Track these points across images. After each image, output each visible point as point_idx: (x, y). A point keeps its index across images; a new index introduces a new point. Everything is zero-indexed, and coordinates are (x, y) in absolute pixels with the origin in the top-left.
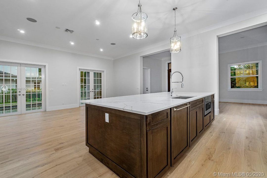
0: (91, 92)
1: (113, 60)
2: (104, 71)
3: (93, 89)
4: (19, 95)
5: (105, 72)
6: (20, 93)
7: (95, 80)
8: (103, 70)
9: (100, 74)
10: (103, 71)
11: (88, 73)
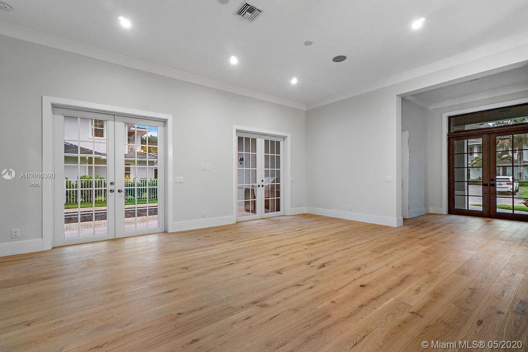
0: (259, 186)
1: (305, 109)
2: (287, 137)
3: (262, 181)
4: (111, 191)
5: (289, 139)
6: (112, 187)
7: (266, 157)
8: (283, 134)
9: (278, 143)
10: (284, 138)
11: (254, 140)
